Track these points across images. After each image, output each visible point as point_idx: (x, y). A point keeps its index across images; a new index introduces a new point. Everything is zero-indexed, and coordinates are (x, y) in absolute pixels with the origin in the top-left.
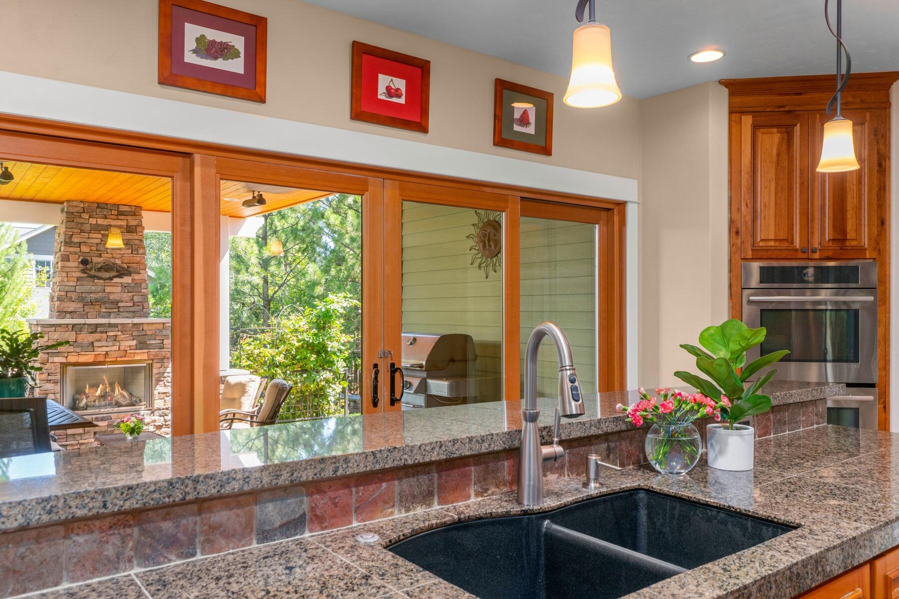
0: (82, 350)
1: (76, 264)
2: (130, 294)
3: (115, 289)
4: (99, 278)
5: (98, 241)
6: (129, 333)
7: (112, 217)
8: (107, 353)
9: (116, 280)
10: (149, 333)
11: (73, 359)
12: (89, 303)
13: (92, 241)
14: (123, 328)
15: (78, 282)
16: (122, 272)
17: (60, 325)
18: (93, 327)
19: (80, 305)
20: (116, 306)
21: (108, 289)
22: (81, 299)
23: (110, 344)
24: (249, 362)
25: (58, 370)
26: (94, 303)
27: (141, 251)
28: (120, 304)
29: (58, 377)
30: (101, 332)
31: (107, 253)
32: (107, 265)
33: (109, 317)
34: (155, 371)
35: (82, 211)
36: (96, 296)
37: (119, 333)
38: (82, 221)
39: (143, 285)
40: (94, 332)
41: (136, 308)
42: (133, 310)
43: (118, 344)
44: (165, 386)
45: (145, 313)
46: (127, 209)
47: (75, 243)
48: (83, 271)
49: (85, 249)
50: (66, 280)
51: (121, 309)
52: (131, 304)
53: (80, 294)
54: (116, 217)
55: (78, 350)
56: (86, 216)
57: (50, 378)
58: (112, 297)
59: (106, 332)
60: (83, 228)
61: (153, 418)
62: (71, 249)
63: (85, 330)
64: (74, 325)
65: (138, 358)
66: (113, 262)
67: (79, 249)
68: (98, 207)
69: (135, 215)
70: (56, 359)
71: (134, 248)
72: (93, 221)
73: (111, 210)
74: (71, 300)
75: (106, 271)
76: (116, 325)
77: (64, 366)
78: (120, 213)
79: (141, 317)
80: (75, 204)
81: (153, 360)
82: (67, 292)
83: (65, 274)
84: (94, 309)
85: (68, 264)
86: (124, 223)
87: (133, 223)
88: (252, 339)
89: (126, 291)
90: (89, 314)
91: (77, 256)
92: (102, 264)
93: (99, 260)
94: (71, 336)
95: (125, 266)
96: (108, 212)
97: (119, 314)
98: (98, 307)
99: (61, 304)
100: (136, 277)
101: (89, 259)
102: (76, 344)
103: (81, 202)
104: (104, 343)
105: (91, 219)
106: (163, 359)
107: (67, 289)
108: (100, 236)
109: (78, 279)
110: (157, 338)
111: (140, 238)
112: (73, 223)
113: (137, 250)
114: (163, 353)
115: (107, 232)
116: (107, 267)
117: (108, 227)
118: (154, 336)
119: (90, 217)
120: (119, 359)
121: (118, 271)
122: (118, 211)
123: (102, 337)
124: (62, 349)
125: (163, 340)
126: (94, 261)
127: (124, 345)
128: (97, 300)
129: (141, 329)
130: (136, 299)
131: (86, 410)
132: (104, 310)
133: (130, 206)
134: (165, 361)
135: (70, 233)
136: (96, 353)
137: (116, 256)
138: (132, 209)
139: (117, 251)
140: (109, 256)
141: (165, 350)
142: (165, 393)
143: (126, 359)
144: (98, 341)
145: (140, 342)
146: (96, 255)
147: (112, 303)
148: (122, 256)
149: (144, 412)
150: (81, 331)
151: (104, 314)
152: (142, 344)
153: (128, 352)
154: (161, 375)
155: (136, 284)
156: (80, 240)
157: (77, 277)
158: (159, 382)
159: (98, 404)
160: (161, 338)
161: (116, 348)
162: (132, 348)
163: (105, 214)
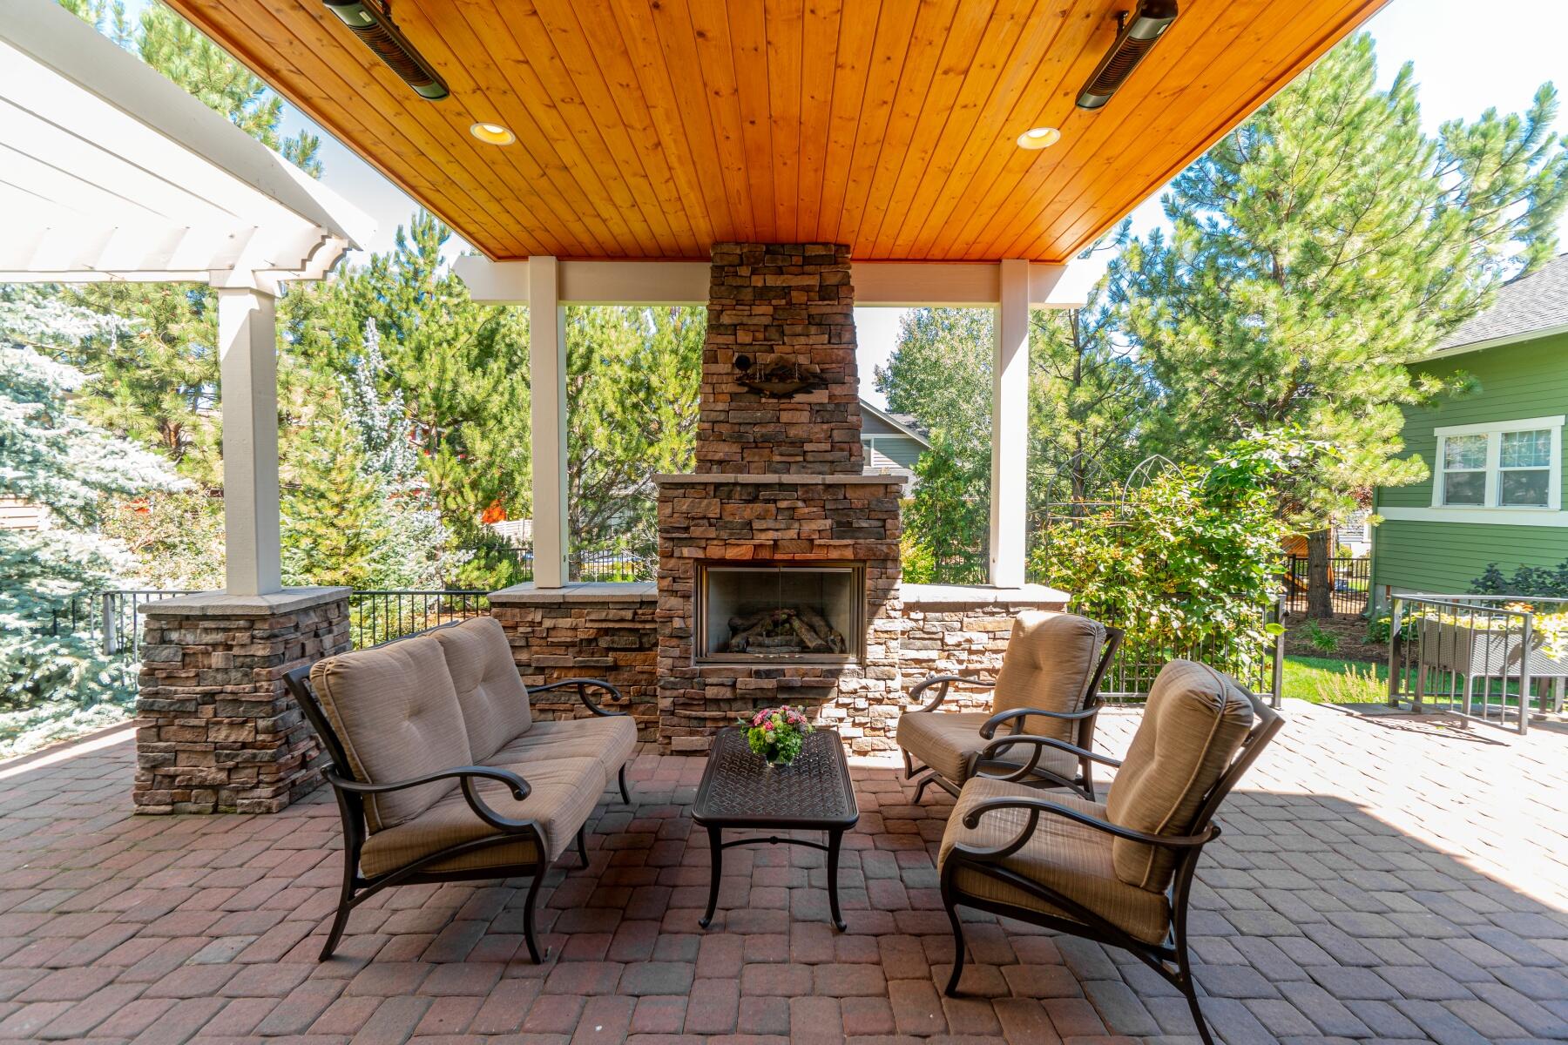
0: (731, 534)
1: (726, 368)
2: (825, 426)
3: (798, 417)
4: (770, 395)
5: (766, 321)
6: (817, 503)
7: (793, 269)
8: (776, 545)
9: (799, 398)
10: (857, 504)
11: (715, 552)
12: (752, 445)
13: (755, 320)
14: (807, 493)
15: (733, 404)
16: (810, 382)
17: (692, 485)
18: (750, 489)
19: (736, 448)
20: (798, 450)
21: (785, 417)
22: (738, 438)
23: (783, 526)
24: (1064, 572)
25: (691, 573)
26: (760, 445)
27: (846, 337)
28: (808, 447)
29: (691, 583)
30: (767, 501)
31: (784, 344)
32: (784, 367)
33: (788, 472)
34: (869, 583)
35: (737, 261)
36: (764, 430)
37: (800, 504)
38: (739, 282)
39: (851, 408)
40: (754, 500)
41: (837, 455)
42: (831, 458)
43: (796, 525)
44: (889, 617)
45: (854, 465)
46: (820, 250)
47: (726, 326)
48: (740, 382)
49: (743, 337)
50: (711, 400)
51: (810, 457)
52: (827, 446)
53: (737, 427)
54: (799, 269)
55: (725, 534)
56: (744, 271)
57: (676, 587)
58: (792, 432)
59: (775, 501)
60: (742, 297)
61: (864, 682)
62: (721, 340)
63: (737, 496)
64: (718, 486)
65: (834, 555)
66: (793, 360)
67: (732, 337)
68: (768, 252)
69: (836, 263)
70: (686, 552)
71: (833, 332)
72: (758, 281)
73: (791, 256)
74: (721, 438)
75: (782, 379)
76: (794, 487)
77: (703, 563)
78: (808, 261)
79: (845, 471)
80: (725, 248)
81: (864, 561)
82: (714, 422)
83: (708, 389)
84: (761, 456)
85: (713, 368)
86: (813, 281)
87: (832, 280)
88: (1070, 524)
89: (819, 420)
90: (753, 466)
91: (730, 352)
92: (773, 366)
93: (770, 358)
94: (713, 508)
95: (817, 369)
96: (784, 260)
97: (804, 466)
98: (767, 451)
99: (702, 447)
100: (838, 390)
101: (750, 356)
102: (721, 522)
103: (737, 243)
104: (770, 524)
105: (754, 278)
106: (885, 560)
107: (713, 416)
108: (770, 310)
109: (733, 396)
110: (873, 515)
111: (845, 310)
112: (722, 288)
113: (839, 335)
114: (885, 548)
115: (783, 302)
116: (783, 371)
117: (786, 291)
118: (867, 511)
119: (753, 273)
120: (798, 557)
121: (802, 379)
122: (804, 257)
123: (767, 511)
124: (696, 532)
125: (884, 520)
126: (759, 361)
127: (808, 527)
128: (766, 439)
129: (841, 497)
130: (837, 436)
131: (744, 651)
132: (778, 458)
133: (825, 244)
134: (890, 564)
135: (718, 308)
136: (757, 542)
137: (801, 349)
138: (830, 250)
139: (803, 340)
140: (788, 349)
141: (889, 541)
142: (886, 632)
143: (812, 556)
144: (760, 517)
145: (839, 524)
146: (763, 348)
147: (792, 443)
148: (810, 349)
149: (846, 666)
150: (729, 498)
151: (779, 466)
152: (844, 528)
153: (817, 542)
154: (880, 594)
155: (837, 405)
156: (735, 321)
157: (731, 394)
158: (876, 607)
159: (767, 641)
160: (881, 516)
161: (792, 534)
162: (823, 534)
163: (780, 264)
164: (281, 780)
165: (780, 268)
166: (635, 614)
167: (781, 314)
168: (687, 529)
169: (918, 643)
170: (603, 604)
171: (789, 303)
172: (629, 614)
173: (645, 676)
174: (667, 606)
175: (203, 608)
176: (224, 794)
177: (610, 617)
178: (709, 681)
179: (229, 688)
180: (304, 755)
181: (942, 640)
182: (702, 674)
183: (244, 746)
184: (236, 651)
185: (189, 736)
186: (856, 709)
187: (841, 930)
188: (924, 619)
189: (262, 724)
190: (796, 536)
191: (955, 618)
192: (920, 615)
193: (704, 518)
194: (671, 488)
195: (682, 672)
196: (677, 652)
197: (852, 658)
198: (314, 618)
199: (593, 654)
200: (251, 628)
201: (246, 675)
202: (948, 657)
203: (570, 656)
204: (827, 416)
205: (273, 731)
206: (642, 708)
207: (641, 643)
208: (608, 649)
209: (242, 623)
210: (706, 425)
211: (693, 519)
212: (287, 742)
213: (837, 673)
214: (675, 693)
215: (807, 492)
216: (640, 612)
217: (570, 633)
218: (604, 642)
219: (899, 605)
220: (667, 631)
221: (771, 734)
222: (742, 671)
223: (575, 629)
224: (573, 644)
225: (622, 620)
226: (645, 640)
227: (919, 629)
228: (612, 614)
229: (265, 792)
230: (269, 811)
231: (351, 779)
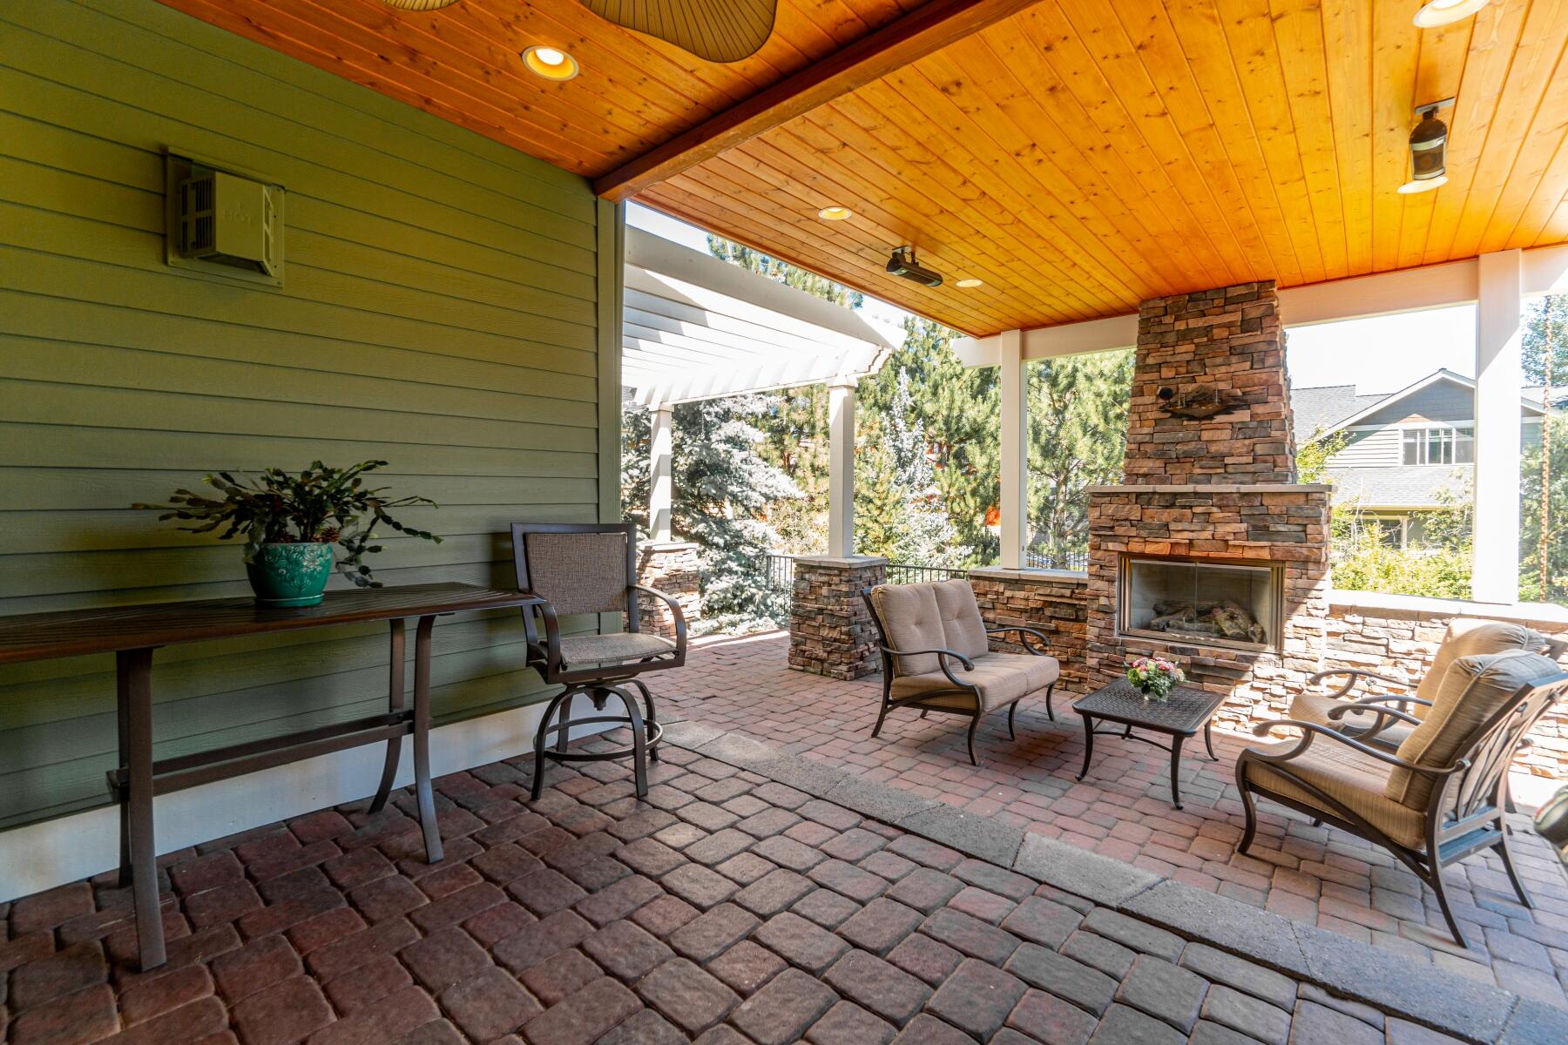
0: (1150, 534)
1: (1152, 399)
2: (1247, 442)
3: (1219, 435)
4: (1191, 418)
5: (1189, 357)
6: (1233, 509)
7: (1214, 310)
8: (1191, 543)
9: (1219, 419)
10: (1274, 510)
11: (1136, 547)
12: (1172, 460)
13: (1178, 358)
14: (1223, 501)
15: (1157, 428)
16: (1231, 404)
17: (1117, 494)
18: (1167, 497)
19: (1159, 463)
20: (1218, 464)
21: (1206, 436)
22: (1161, 455)
23: (1197, 528)
25: (1116, 563)
26: (1182, 460)
27: (1270, 361)
28: (1228, 460)
29: (1115, 572)
30: (1184, 507)
31: (1205, 374)
32: (1204, 394)
33: (1209, 482)
34: (1287, 582)
35: (1161, 312)
36: (1185, 448)
37: (1215, 509)
38: (1163, 328)
39: (1275, 424)
40: (1172, 506)
41: (1259, 466)
42: (1252, 470)
43: (1211, 527)
45: (1278, 474)
46: (1243, 290)
47: (1152, 366)
48: (1163, 409)
49: (1167, 373)
50: (1138, 425)
51: (1230, 469)
52: (1250, 459)
53: (1160, 447)
54: (1221, 310)
55: (1144, 533)
56: (1168, 319)
57: (1103, 573)
58: (1213, 448)
59: (1191, 507)
60: (1165, 340)
61: (1281, 671)
62: (1146, 377)
63: (1156, 503)
64: (1138, 495)
65: (1249, 554)
66: (1214, 387)
67: (1157, 375)
68: (1191, 300)
69: (1259, 298)
70: (1111, 546)
71: (1255, 359)
72: (1181, 326)
73: (1213, 300)
74: (1146, 456)
75: (1201, 404)
76: (1209, 495)
77: (1126, 555)
78: (1228, 301)
79: (1268, 481)
80: (1151, 304)
81: (1283, 562)
82: (1140, 444)
83: (1136, 417)
84: (1183, 469)
85: (1140, 400)
86: (1235, 317)
87: (1255, 313)
89: (1240, 436)
90: (1175, 477)
91: (1155, 386)
92: (1195, 394)
93: (1191, 387)
94: (1135, 514)
95: (1239, 393)
96: (1207, 304)
97: (1226, 476)
98: (1188, 465)
99: (1130, 463)
100: (1260, 409)
101: (1173, 388)
102: (1141, 524)
103: (1162, 298)
104: (1186, 526)
105: (1177, 323)
106: (1306, 561)
107: (1139, 438)
108: (1192, 347)
109: (1157, 421)
110: (1292, 520)
111: (1269, 338)
112: (1149, 336)
113: (1263, 361)
114: (1305, 551)
115: (1205, 339)
116: (1203, 397)
117: (1208, 330)
118: (1285, 517)
119: (1176, 320)
120: (1212, 554)
121: (1222, 401)
122: (1226, 299)
123: (1183, 515)
124: (1120, 531)
125: (1306, 525)
126: (1181, 391)
127: (1222, 530)
128: (1187, 455)
129: (1258, 504)
130: (1259, 449)
131: (1163, 630)
132: (1199, 471)
133: (1247, 284)
134: (1311, 566)
135: (1145, 352)
136: (1172, 541)
137: (1221, 377)
138: (1253, 288)
139: (1223, 369)
140: (1210, 378)
141: (1309, 544)
142: (1307, 628)
143: (1227, 555)
144: (1175, 520)
145: (1255, 527)
146: (1184, 380)
147: (1213, 458)
148: (1232, 377)
149: (1262, 655)
150: (1149, 504)
151: (1199, 477)
152: (1260, 530)
153: (1231, 543)
154: (1300, 592)
155: (1261, 422)
156: (1159, 360)
157: (1155, 420)
158: (1295, 605)
159: (1186, 625)
160: (1300, 521)
161: (1207, 535)
162: (1238, 536)
163: (1202, 308)
164: (851, 663)
165: (1202, 311)
166: (1073, 592)
167: (1203, 350)
168: (1112, 528)
169: (1356, 647)
170: (1049, 583)
171: (1212, 340)
172: (1067, 592)
173: (1080, 642)
174: (1095, 587)
175: (820, 562)
176: (826, 665)
177: (1053, 593)
178: (1129, 650)
179: (830, 607)
180: (862, 652)
181: (1387, 646)
182: (1123, 644)
183: (835, 640)
184: (833, 587)
185: (811, 631)
186: (1272, 695)
187: (1180, 808)
188: (1364, 624)
189: (844, 629)
190: (1210, 537)
191: (1406, 627)
192: (1359, 619)
193: (1126, 520)
194: (1099, 497)
195: (1106, 639)
196: (1102, 624)
197: (1270, 648)
198: (868, 574)
199: (1040, 620)
200: (840, 575)
201: (837, 601)
202: (1395, 664)
203: (1023, 619)
204: (1249, 432)
205: (848, 634)
206: (1077, 666)
207: (1077, 616)
208: (1052, 618)
209: (836, 572)
210: (1133, 446)
211: (1117, 520)
212: (855, 643)
213: (1252, 660)
214: (1100, 655)
215: (1221, 499)
216: (1077, 591)
217: (1023, 602)
218: (1048, 612)
219: (1324, 604)
220: (1095, 606)
221: (1145, 673)
222: (1159, 647)
223: (1027, 600)
224: (1025, 611)
225: (1062, 596)
226: (1080, 613)
227: (1357, 633)
228: (1055, 591)
229: (844, 668)
230: (845, 679)
231: (888, 647)
